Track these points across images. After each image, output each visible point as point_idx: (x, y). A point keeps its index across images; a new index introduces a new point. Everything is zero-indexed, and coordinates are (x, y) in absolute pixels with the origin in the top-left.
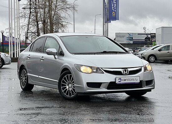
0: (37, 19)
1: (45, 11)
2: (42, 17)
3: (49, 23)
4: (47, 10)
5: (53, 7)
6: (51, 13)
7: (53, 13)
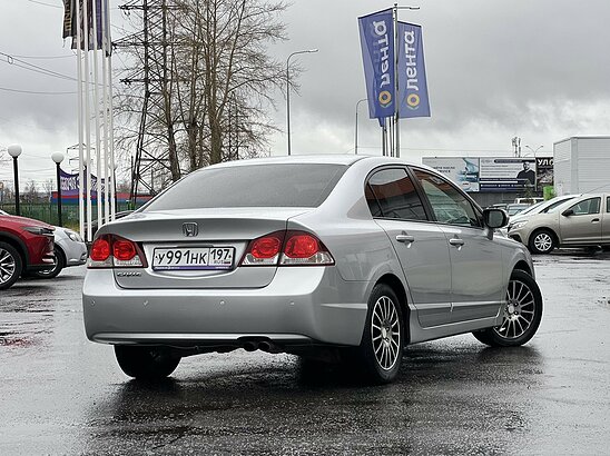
0: (168, 115)
1: (193, 89)
2: (186, 108)
3: (207, 129)
4: (200, 85)
5: (221, 75)
6: (214, 94)
7: (220, 94)
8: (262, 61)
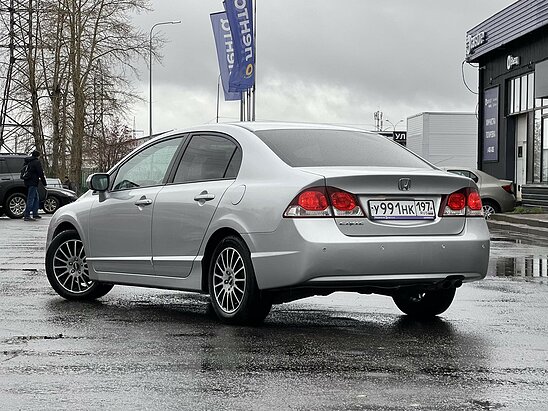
0: (32, 81)
1: (57, 57)
2: (50, 75)
3: (70, 97)
4: (64, 52)
5: (86, 43)
6: (79, 62)
7: (84, 62)
8: (127, 32)
